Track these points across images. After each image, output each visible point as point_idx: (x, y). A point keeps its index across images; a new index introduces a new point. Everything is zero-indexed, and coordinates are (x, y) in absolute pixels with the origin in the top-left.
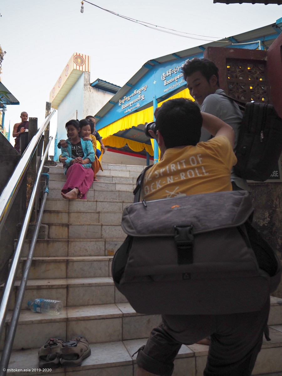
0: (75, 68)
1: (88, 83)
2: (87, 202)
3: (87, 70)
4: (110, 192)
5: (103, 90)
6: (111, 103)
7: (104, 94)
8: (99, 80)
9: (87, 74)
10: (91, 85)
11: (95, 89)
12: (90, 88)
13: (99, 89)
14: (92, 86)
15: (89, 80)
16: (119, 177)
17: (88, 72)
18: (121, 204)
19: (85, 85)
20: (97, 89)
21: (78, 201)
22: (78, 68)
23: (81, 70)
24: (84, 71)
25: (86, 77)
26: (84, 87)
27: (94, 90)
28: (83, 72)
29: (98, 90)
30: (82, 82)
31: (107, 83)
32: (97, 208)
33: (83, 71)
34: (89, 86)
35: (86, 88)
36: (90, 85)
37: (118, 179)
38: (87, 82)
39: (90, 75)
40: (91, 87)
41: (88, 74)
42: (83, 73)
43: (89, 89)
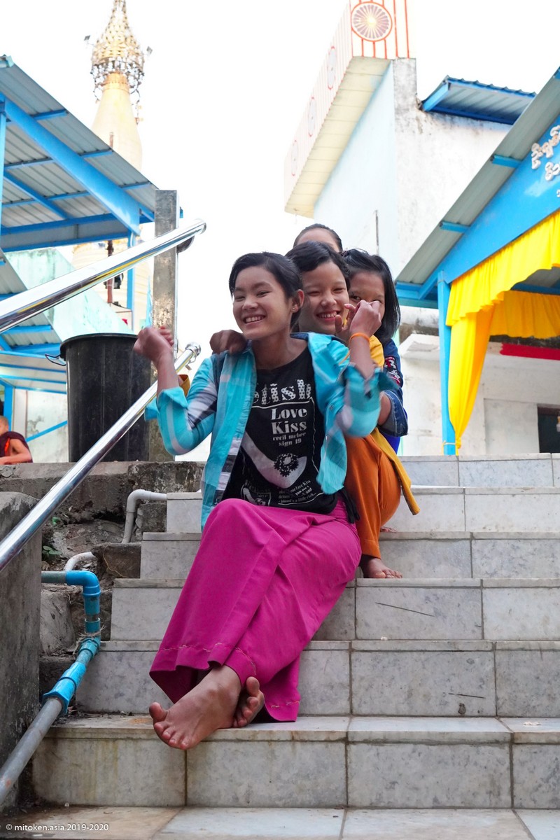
0: (358, 53)
1: (411, 100)
2: (288, 747)
3: (403, 53)
4: (442, 656)
5: (470, 121)
6: (498, 162)
7: (477, 133)
8: (450, 82)
9: (405, 67)
10: (421, 106)
11: (437, 118)
12: (418, 119)
13: (457, 119)
14: (427, 112)
15: (415, 89)
16: (509, 538)
17: (406, 61)
18: (501, 753)
19: (398, 111)
20: (448, 118)
21: (239, 741)
22: (369, 52)
23: (380, 54)
24: (394, 57)
25: (403, 80)
26: (397, 119)
27: (434, 125)
28: (388, 63)
29: (453, 122)
30: (387, 100)
31: (485, 89)
32: (354, 783)
33: (389, 57)
34: (415, 112)
35: (403, 122)
36: (421, 109)
37: (501, 545)
38: (405, 98)
39: (415, 69)
40: (422, 115)
41: (409, 66)
42: (388, 66)
43: (416, 123)
